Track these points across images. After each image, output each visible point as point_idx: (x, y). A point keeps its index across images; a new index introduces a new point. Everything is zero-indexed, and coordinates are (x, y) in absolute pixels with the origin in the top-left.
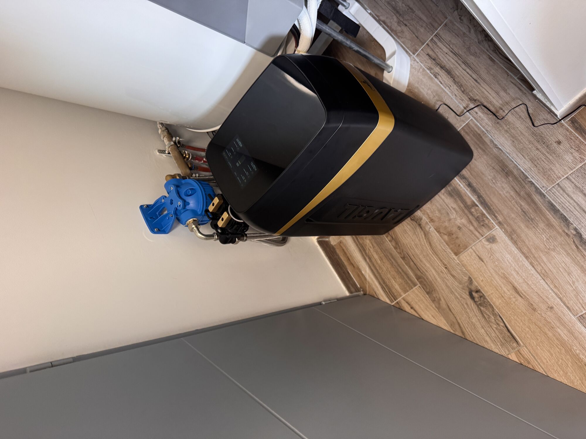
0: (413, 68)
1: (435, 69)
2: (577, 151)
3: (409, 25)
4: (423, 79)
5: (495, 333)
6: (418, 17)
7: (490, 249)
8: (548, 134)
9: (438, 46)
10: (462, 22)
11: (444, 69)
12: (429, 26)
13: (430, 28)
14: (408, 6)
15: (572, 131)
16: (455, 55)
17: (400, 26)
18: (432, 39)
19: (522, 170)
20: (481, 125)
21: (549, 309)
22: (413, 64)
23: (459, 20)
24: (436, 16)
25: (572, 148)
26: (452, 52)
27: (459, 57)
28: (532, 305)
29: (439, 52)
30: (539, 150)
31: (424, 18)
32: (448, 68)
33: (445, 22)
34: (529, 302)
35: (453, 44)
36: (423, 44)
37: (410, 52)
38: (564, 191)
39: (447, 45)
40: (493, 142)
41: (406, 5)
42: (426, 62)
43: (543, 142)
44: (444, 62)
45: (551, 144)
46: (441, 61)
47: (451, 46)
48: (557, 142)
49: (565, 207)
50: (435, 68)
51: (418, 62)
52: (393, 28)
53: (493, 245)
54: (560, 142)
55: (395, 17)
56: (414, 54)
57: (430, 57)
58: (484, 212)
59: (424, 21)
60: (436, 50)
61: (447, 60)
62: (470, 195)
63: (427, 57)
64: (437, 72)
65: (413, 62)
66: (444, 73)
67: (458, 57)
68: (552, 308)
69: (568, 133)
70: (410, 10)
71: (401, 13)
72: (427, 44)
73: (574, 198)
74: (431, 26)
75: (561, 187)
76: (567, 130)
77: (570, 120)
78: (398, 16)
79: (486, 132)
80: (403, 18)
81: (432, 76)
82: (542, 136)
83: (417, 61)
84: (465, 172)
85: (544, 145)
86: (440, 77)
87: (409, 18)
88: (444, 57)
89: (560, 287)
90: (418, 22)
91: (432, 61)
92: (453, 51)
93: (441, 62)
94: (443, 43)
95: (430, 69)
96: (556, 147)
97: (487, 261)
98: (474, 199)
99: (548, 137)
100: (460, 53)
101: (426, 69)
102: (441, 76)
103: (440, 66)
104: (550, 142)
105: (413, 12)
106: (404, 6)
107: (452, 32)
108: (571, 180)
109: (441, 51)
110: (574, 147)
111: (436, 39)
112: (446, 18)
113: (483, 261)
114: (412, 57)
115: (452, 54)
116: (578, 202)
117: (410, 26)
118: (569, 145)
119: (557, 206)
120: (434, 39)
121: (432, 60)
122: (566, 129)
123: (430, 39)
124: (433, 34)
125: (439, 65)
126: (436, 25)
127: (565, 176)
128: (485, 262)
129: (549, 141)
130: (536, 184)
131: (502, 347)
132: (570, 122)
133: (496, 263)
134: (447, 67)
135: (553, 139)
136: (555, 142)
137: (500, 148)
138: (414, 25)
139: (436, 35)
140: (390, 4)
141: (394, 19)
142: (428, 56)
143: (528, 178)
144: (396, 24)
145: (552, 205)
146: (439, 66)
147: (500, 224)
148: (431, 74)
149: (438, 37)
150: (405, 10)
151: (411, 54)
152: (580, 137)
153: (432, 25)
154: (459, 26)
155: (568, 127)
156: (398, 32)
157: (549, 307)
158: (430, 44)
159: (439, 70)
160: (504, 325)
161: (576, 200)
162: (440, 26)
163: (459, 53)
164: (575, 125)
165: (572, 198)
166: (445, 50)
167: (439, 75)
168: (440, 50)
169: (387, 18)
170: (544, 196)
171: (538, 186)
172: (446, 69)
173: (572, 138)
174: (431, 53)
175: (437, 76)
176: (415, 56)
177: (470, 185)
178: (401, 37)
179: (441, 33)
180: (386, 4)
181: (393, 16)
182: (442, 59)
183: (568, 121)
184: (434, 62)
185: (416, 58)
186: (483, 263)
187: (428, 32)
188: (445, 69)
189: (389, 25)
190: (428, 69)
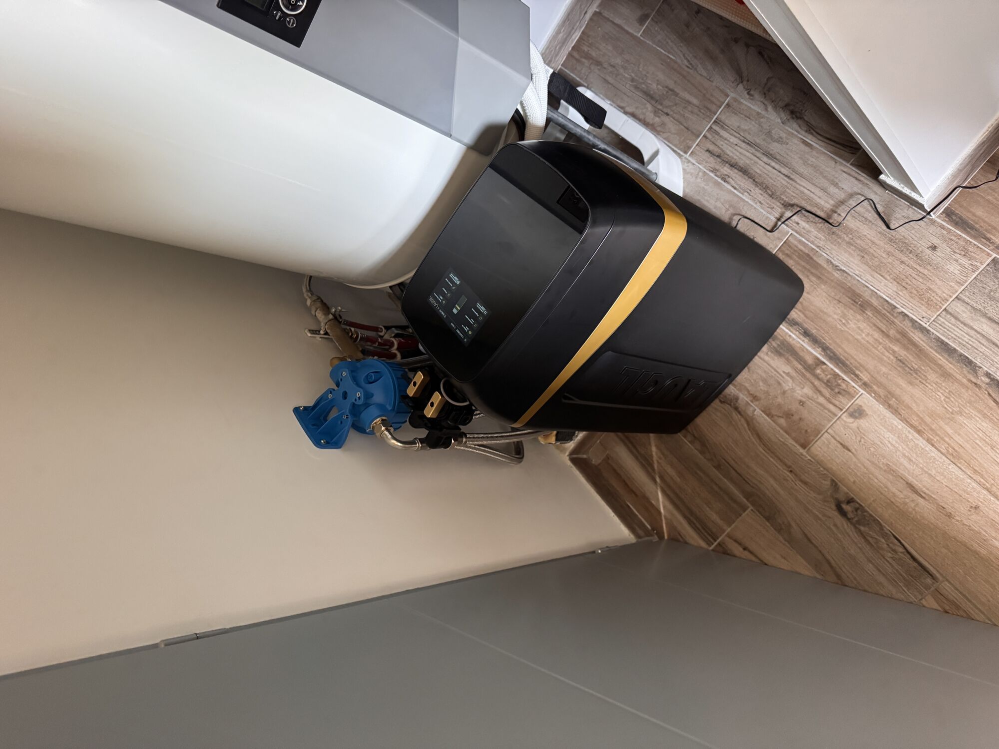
0: (688, 173)
1: (722, 170)
2: (964, 255)
3: (672, 113)
4: (706, 187)
5: (893, 566)
6: (685, 100)
7: (858, 428)
8: (914, 237)
9: (721, 136)
10: (752, 98)
11: (736, 168)
12: (702, 111)
13: (705, 112)
14: (667, 87)
15: (950, 227)
16: (750, 145)
17: (659, 117)
18: (711, 128)
19: (885, 297)
20: (808, 241)
21: (973, 511)
22: (686, 168)
23: (748, 96)
24: (712, 95)
25: (955, 252)
26: (744, 142)
27: (756, 147)
28: (944, 508)
29: (725, 145)
30: (905, 264)
31: (695, 101)
32: (742, 166)
33: (726, 102)
34: (938, 505)
35: (745, 131)
36: (698, 136)
37: (679, 151)
38: (956, 318)
39: (735, 134)
40: (831, 263)
41: (663, 87)
42: (707, 162)
43: (910, 251)
44: (735, 157)
45: (922, 252)
46: (730, 157)
47: (742, 134)
48: (931, 247)
49: (965, 343)
50: (722, 168)
51: (694, 164)
52: (648, 121)
53: (862, 420)
54: (935, 246)
55: (649, 106)
56: (686, 152)
57: (711, 153)
58: (837, 371)
59: (694, 105)
60: (720, 143)
61: (738, 154)
62: (810, 349)
63: (707, 154)
64: (726, 173)
65: (686, 164)
66: (737, 174)
67: (754, 147)
68: (976, 508)
69: (945, 232)
70: (670, 92)
71: (658, 98)
72: (705, 136)
73: (975, 327)
74: (706, 111)
75: (950, 314)
76: (943, 227)
77: (943, 212)
78: (653, 102)
79: (818, 250)
80: (661, 104)
81: (719, 180)
82: (905, 243)
83: (691, 163)
84: (794, 314)
85: (911, 255)
86: (731, 180)
87: (671, 104)
88: (733, 150)
89: (982, 471)
90: (685, 108)
91: (715, 159)
92: (745, 140)
93: (729, 159)
94: (729, 131)
95: (714, 171)
96: (931, 255)
97: (855, 449)
98: (817, 353)
99: (916, 243)
100: (758, 141)
101: (708, 172)
102: (734, 178)
103: (729, 164)
104: (920, 249)
105: (677, 95)
106: (661, 88)
107: (739, 114)
108: (964, 301)
109: (728, 142)
110: (957, 251)
111: (717, 127)
112: (727, 96)
113: (849, 450)
114: (683, 158)
115: (744, 144)
116: (983, 333)
117: (675, 115)
118: (949, 249)
119: (951, 344)
120: (714, 127)
121: (715, 157)
122: (940, 226)
123: (707, 128)
124: (711, 121)
125: (727, 162)
126: (713, 108)
127: (954, 296)
128: (853, 451)
129: (918, 248)
130: (910, 315)
131: (908, 590)
132: (944, 215)
133: (871, 449)
134: (740, 165)
135: (924, 244)
136: (928, 248)
137: (844, 269)
138: (679, 112)
139: (717, 122)
140: (639, 88)
141: (647, 109)
142: (707, 152)
143: (895, 307)
144: (652, 115)
145: (942, 342)
146: (727, 165)
147: (865, 385)
148: (716, 178)
149: (719, 123)
150: (663, 94)
151: (682, 153)
152: (963, 235)
153: (708, 109)
154: (749, 105)
155: (943, 223)
156: (656, 125)
157: (972, 507)
158: (709, 135)
159: (729, 171)
160: (904, 550)
161: (978, 329)
162: (720, 107)
163: (756, 142)
164: (952, 218)
165: (972, 328)
166: (733, 140)
167: (729, 177)
168: (726, 141)
169: (637, 108)
170: (928, 331)
171: (914, 318)
172: (740, 167)
173: (953, 237)
174: (712, 147)
175: (728, 179)
176: (687, 156)
177: (806, 334)
178: (661, 132)
179: (723, 118)
180: (632, 89)
181: (646, 104)
182: (731, 154)
183: (941, 214)
184: (719, 160)
185: (690, 159)
186: (850, 454)
187: (703, 119)
188: (738, 167)
189: (641, 117)
190: (711, 171)
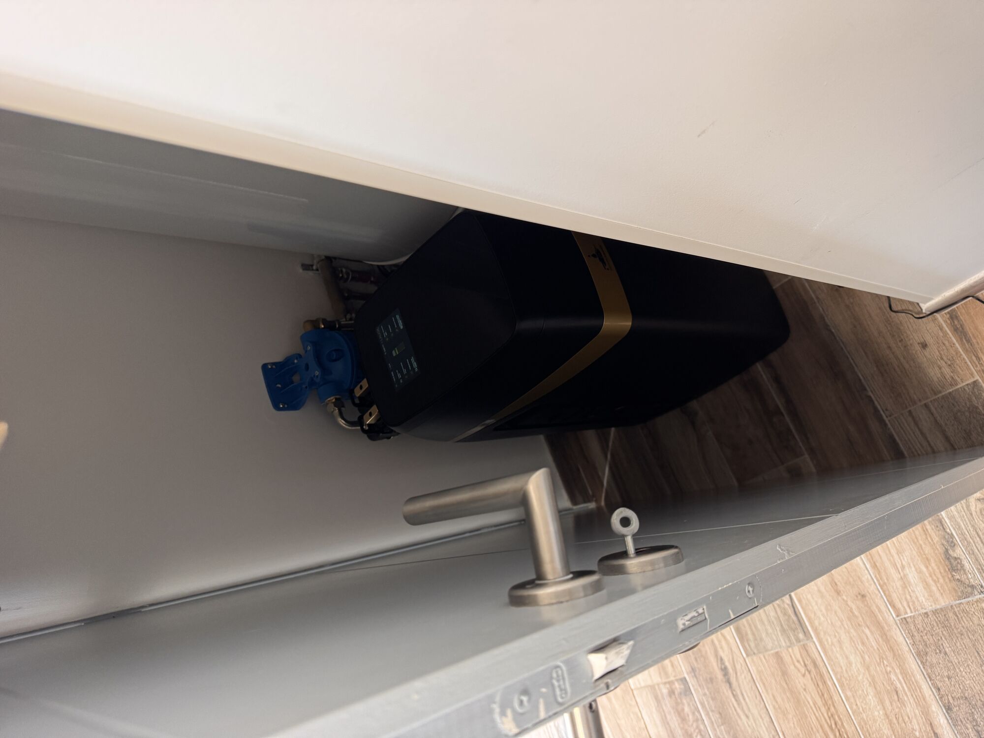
2: (949, 365)
8: (910, 326)
15: (948, 331)
19: (860, 376)
20: (810, 288)
21: (859, 597)
25: (942, 359)
28: (836, 584)
30: (891, 350)
34: (833, 579)
38: (916, 424)
40: (824, 320)
43: (900, 339)
45: (911, 344)
48: (922, 344)
49: (914, 450)
54: (926, 345)
58: (792, 427)
62: (774, 395)
69: (941, 334)
73: (929, 439)
75: (913, 418)
76: (941, 328)
77: (948, 313)
79: (816, 300)
82: (900, 329)
84: (774, 357)
85: (900, 344)
96: (918, 352)
98: (780, 403)
99: (909, 333)
104: (911, 341)
108: (930, 411)
110: (945, 358)
116: (935, 448)
118: (938, 353)
119: (901, 446)
122: (939, 326)
127: (924, 402)
130: (876, 403)
132: (948, 316)
135: (917, 338)
136: (919, 343)
137: (833, 331)
143: (865, 389)
145: (894, 441)
147: (812, 451)
152: (957, 345)
155: (943, 323)
157: (859, 594)
161: (932, 444)
164: (954, 322)
165: (926, 439)
170: (886, 425)
171: (879, 407)
173: (946, 343)
177: (777, 380)
183: (945, 313)
